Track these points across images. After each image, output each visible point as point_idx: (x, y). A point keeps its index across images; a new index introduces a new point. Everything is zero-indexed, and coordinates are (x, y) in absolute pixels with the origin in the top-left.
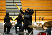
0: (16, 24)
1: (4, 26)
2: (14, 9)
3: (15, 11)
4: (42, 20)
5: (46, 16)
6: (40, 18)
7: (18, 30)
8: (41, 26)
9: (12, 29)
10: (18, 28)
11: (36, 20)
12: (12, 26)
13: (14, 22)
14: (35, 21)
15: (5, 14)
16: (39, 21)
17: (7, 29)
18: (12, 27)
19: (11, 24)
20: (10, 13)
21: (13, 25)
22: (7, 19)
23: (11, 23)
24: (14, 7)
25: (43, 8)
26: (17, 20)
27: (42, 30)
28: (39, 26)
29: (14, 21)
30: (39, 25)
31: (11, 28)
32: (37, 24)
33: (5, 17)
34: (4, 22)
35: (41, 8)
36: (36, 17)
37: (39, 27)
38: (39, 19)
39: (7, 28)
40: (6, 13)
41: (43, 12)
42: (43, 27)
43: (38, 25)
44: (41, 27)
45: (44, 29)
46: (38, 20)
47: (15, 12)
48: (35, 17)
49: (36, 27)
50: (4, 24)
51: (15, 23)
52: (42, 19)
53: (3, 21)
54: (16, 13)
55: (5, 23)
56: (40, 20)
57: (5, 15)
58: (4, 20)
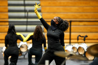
0: (29, 49)
1: (5, 52)
2: (25, 17)
3: (27, 22)
4: (83, 41)
5: (91, 32)
6: (80, 36)
7: (34, 61)
8: (81, 53)
9: (20, 59)
10: (33, 56)
11: (72, 41)
12: (21, 53)
13: (25, 45)
14: (70, 43)
15: (7, 28)
16: (78, 43)
17: (11, 59)
18: (22, 55)
19: (19, 49)
20: (17, 27)
21: (23, 50)
22: (12, 39)
23: (19, 47)
24: (26, 13)
25: (86, 15)
26: (31, 41)
27: (83, 62)
28: (77, 54)
29: (25, 43)
30: (78, 50)
31: (19, 57)
32: (73, 48)
33: (6, 34)
34: (4, 45)
36: (72, 34)
37: (77, 56)
38: (78, 39)
39: (10, 57)
40: (8, 26)
41: (85, 25)
42: (85, 56)
43: (76, 51)
44: (81, 55)
45: (88, 60)
46: (76, 41)
47: (27, 25)
48: (69, 34)
49: (71, 55)
50: (4, 48)
51: (27, 47)
52: (83, 38)
53: (3, 43)
54: (30, 27)
55: (6, 46)
56: (79, 41)
57: (7, 30)
58: (4, 41)
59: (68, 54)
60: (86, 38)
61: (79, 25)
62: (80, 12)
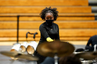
4: (33, 39)
6: (29, 33)
11: (20, 39)
14: (18, 41)
16: (27, 41)
28: (26, 53)
30: (26, 49)
32: (22, 47)
35: (31, 10)
37: (26, 55)
38: (27, 37)
41: (35, 20)
43: (24, 50)
44: (31, 55)
46: (25, 39)
48: (16, 31)
49: (19, 55)
52: (33, 35)
56: (28, 39)
59: (16, 54)
60: (36, 35)
61: (28, 21)
62: (29, 6)
